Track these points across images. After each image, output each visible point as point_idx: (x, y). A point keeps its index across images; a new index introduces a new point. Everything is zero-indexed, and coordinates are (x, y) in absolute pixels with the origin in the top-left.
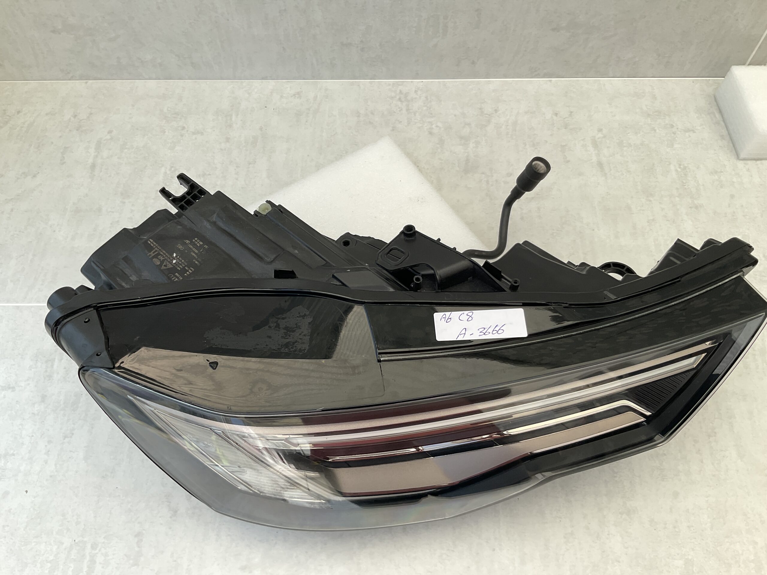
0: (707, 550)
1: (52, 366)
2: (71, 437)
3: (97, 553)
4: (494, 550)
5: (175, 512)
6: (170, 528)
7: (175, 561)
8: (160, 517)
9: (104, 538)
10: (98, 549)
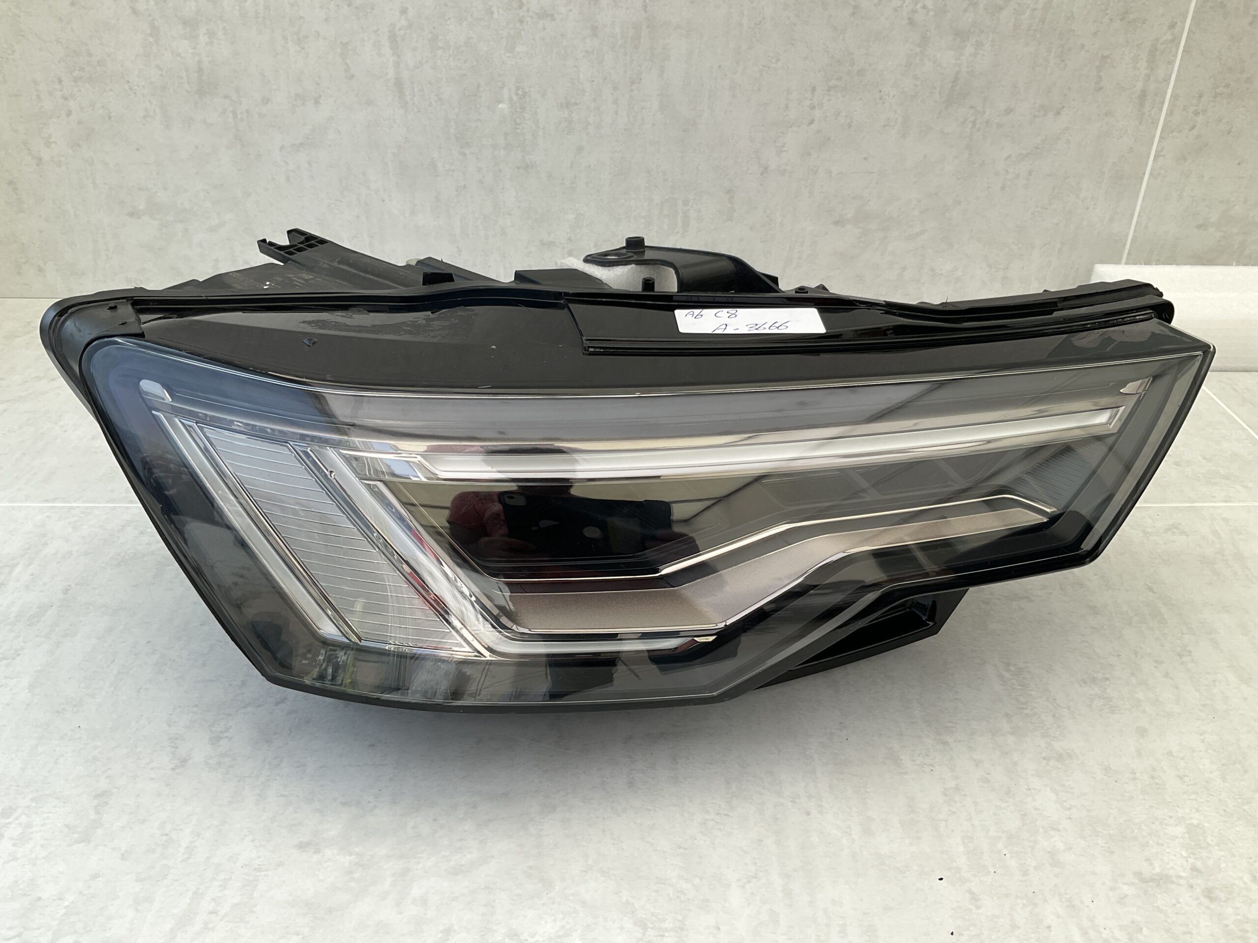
0: (1225, 811)
1: (10, 573)
2: (14, 659)
3: (9, 823)
4: (808, 814)
5: (184, 762)
6: (168, 785)
7: (167, 835)
8: (152, 769)
9: (32, 799)
10: (15, 815)
